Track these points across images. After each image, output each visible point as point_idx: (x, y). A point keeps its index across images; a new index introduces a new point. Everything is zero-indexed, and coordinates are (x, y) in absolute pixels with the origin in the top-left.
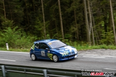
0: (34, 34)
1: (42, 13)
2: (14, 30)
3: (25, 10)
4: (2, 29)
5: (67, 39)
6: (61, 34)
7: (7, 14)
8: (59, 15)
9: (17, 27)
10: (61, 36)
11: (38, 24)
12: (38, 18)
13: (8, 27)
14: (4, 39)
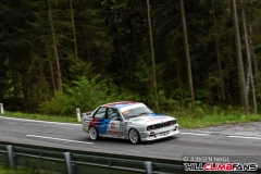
0: (133, 90)
1: (149, 47)
2: (93, 81)
3: (116, 43)
4: (70, 79)
5: (201, 99)
6: (188, 90)
7: (79, 49)
8: (184, 51)
9: (99, 75)
10: (187, 93)
11: (141, 70)
12: (140, 57)
13: (81, 75)
14: (73, 99)
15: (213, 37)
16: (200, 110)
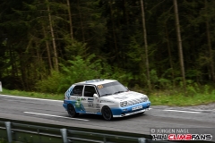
0: (126, 69)
1: (141, 28)
2: (88, 60)
3: (109, 24)
4: (66, 59)
5: (192, 78)
6: (179, 69)
7: (74, 30)
8: (175, 32)
9: (93, 55)
10: (178, 73)
11: (134, 50)
12: (133, 38)
13: (76, 55)
14: (69, 78)
15: (204, 18)
16: (191, 88)
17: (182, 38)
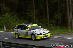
1: (32, 3)
2: (11, 15)
4: (1, 14)
5: (52, 24)
6: (47, 20)
7: (5, 3)
9: (13, 13)
11: (29, 12)
12: (29, 7)
13: (6, 13)
14: (2, 22)
17: (49, 8)
